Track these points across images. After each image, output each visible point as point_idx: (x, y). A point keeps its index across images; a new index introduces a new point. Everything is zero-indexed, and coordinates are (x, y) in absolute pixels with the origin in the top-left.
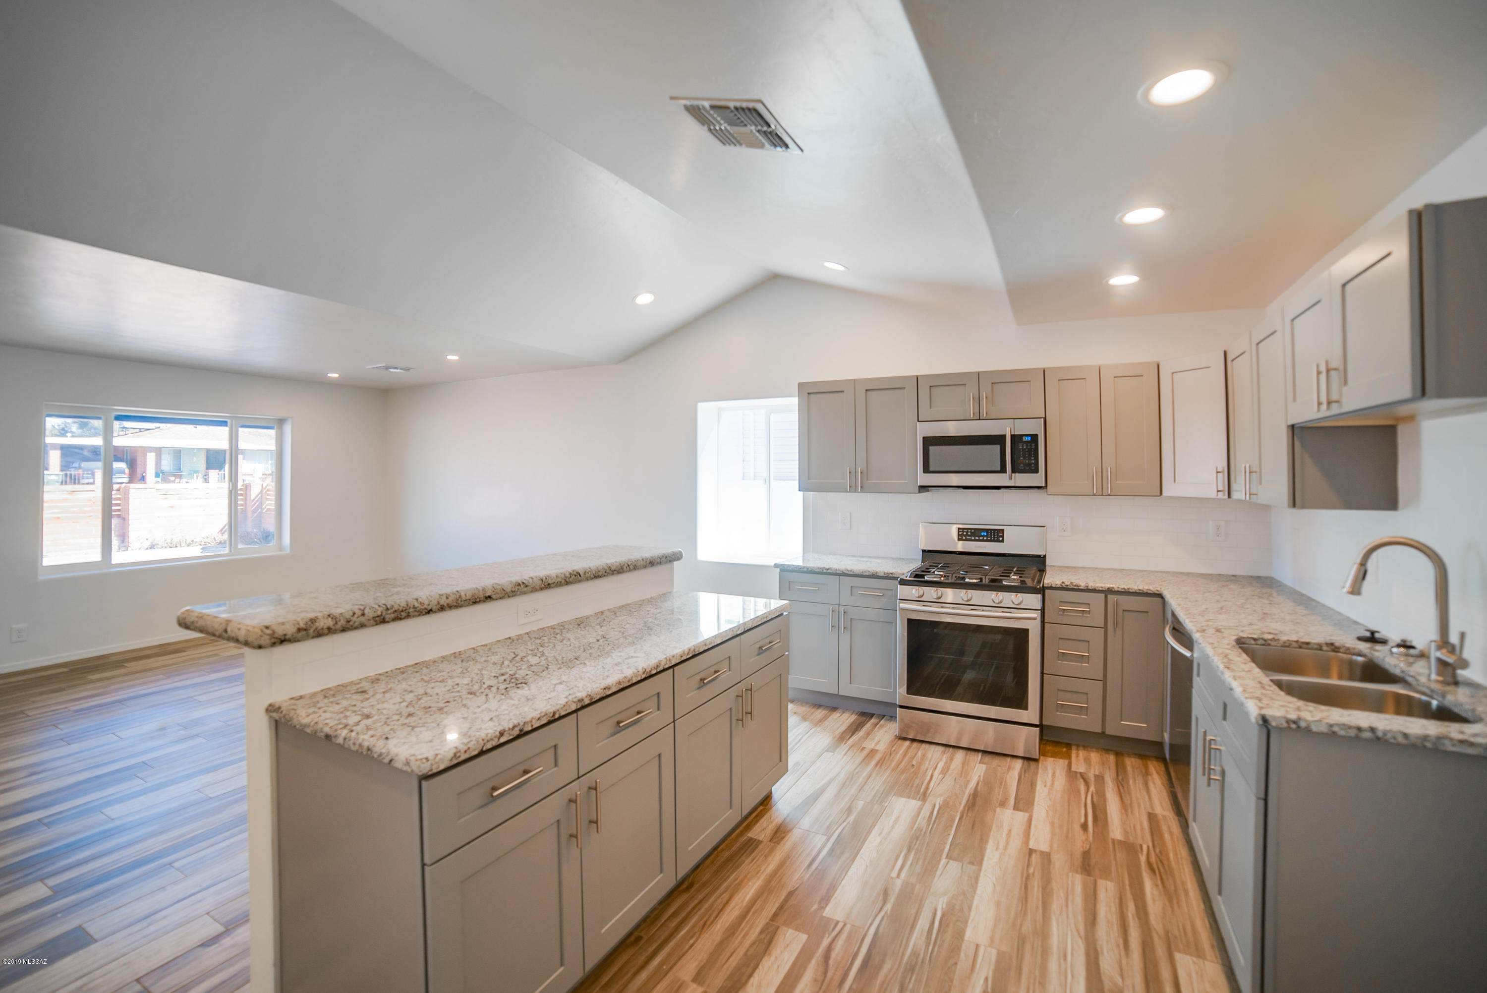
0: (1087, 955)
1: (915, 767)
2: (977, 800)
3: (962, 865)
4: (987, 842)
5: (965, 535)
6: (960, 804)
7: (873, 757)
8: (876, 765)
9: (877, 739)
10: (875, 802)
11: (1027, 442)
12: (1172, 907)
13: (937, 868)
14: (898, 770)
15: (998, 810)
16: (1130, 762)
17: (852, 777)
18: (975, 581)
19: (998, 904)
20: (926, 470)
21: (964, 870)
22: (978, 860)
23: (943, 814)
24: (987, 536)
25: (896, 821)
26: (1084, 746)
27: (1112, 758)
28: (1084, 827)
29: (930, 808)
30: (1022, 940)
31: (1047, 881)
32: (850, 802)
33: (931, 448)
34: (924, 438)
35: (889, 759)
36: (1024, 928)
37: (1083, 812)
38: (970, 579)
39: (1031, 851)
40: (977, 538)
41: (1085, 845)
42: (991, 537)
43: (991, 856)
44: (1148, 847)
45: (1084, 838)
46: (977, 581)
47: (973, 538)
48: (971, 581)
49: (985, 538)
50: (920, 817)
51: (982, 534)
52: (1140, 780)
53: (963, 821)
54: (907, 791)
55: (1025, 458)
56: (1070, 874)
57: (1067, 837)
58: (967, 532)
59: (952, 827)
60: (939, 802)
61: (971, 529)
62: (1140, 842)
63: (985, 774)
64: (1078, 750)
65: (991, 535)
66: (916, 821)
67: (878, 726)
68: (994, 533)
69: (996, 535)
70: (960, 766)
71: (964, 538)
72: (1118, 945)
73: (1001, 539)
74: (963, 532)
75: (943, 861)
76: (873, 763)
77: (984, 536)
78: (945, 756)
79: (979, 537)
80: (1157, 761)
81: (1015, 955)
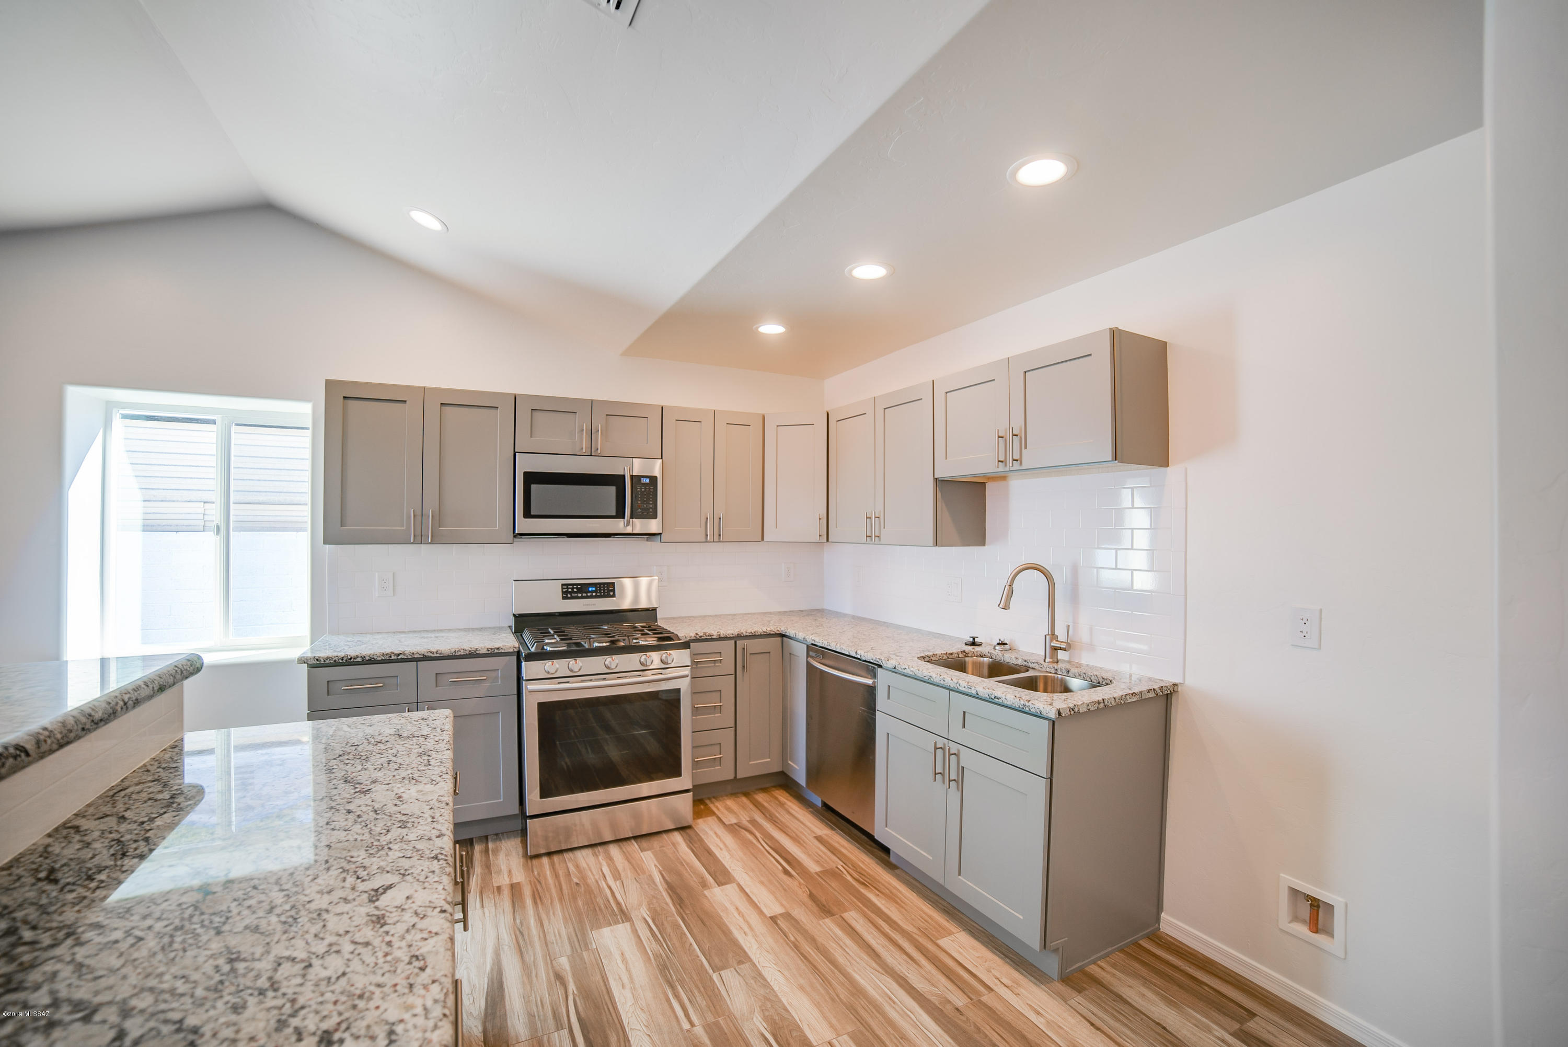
0: (901, 986)
1: (582, 886)
2: (678, 892)
3: (735, 969)
4: (730, 932)
5: (570, 593)
6: (667, 904)
7: (521, 895)
8: (535, 902)
9: (504, 868)
10: (579, 950)
11: (645, 484)
12: (903, 907)
13: (718, 988)
14: (566, 897)
15: (705, 892)
16: (761, 797)
17: (519, 933)
18: (604, 644)
19: (802, 988)
20: (527, 514)
21: (743, 975)
22: (743, 957)
23: (663, 924)
24: (595, 591)
25: (624, 960)
26: (714, 797)
27: (744, 799)
28: (786, 872)
29: (645, 926)
30: (851, 1008)
31: (813, 941)
32: (550, 966)
33: (533, 487)
34: (525, 473)
35: (543, 889)
36: (842, 997)
37: (773, 860)
38: (599, 643)
39: (773, 919)
40: (584, 595)
41: (804, 890)
42: (600, 592)
43: (749, 944)
44: (842, 866)
45: (796, 883)
46: (608, 644)
47: (580, 595)
48: (601, 645)
49: (594, 594)
50: (643, 939)
51: (590, 589)
52: (780, 809)
53: (689, 922)
54: (601, 917)
55: (643, 502)
56: (820, 922)
57: (785, 890)
58: (572, 589)
59: (685, 934)
60: (644, 912)
61: (577, 585)
62: (834, 866)
63: (657, 859)
64: (712, 803)
65: (600, 590)
66: (645, 948)
67: (490, 852)
68: (604, 587)
69: (606, 589)
70: (626, 862)
71: (569, 596)
72: (907, 962)
73: (612, 593)
74: (568, 588)
75: (715, 977)
76: (529, 902)
77: (592, 592)
78: (600, 858)
79: (587, 593)
80: (778, 790)
81: (862, 1028)
